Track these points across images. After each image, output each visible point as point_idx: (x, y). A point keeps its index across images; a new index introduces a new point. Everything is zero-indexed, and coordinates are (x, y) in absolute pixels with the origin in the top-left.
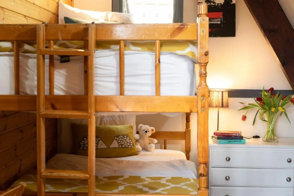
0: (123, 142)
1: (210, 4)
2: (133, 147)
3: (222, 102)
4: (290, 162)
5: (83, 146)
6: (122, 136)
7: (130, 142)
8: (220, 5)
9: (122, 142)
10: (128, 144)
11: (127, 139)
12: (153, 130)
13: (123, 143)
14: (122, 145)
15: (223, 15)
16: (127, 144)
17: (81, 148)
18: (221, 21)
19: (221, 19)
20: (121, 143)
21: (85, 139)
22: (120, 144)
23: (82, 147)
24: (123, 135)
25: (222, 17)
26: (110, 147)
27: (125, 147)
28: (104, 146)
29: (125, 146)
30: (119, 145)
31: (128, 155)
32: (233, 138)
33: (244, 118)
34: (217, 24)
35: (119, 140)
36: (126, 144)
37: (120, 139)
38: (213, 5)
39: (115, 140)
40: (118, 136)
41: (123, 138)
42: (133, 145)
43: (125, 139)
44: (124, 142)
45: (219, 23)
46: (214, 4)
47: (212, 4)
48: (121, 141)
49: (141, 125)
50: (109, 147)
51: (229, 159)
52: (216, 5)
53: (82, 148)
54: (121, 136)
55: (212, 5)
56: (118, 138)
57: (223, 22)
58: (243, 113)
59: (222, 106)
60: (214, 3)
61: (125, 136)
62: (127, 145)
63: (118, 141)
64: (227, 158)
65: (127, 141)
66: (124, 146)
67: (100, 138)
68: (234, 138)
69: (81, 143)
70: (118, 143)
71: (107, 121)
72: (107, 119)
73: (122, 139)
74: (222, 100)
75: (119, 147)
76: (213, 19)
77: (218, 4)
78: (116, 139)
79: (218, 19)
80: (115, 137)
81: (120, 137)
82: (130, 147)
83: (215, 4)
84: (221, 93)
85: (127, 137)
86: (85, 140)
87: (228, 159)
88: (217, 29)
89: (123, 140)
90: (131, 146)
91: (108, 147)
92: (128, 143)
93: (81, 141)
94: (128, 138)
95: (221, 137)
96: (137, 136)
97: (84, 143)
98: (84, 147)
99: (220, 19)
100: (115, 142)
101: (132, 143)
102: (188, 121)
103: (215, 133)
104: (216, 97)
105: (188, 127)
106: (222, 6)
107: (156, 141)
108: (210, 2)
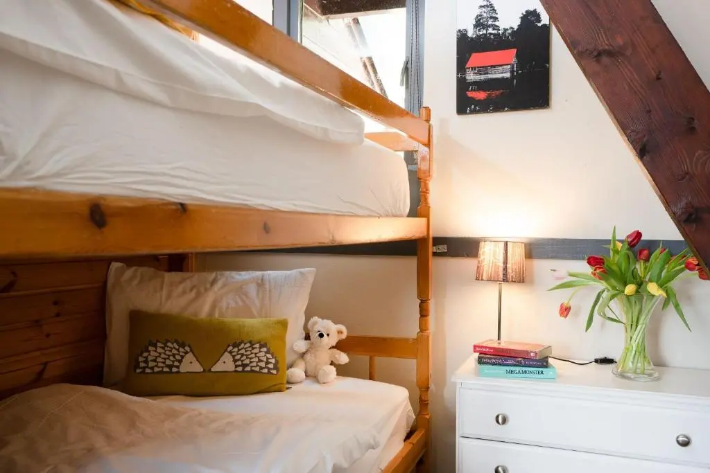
0: (247, 358)
1: (485, 32)
2: (274, 372)
3: (505, 269)
4: (685, 444)
5: (142, 365)
6: (248, 345)
7: (268, 359)
8: (510, 31)
9: (245, 357)
10: (262, 364)
11: (260, 352)
12: (340, 332)
13: (247, 361)
14: (244, 366)
15: (518, 56)
16: (259, 364)
17: (138, 371)
18: (512, 72)
19: (513, 66)
20: (242, 361)
21: (150, 348)
22: (239, 363)
23: (141, 368)
24: (250, 342)
25: (514, 61)
26: (213, 370)
27: (252, 371)
28: (197, 367)
29: (253, 368)
30: (237, 366)
31: (256, 391)
32: (521, 363)
33: (565, 311)
34: (503, 78)
35: (238, 354)
36: (254, 364)
37: (243, 351)
38: (494, 35)
39: (226, 353)
40: (236, 345)
41: (250, 349)
42: (276, 367)
43: (254, 351)
44: (251, 358)
45: (508, 75)
46: (495, 32)
47: (490, 30)
48: (242, 355)
50: (210, 370)
51: (505, 421)
52: (501, 32)
53: (141, 370)
54: (245, 344)
55: (490, 34)
56: (236, 349)
57: (517, 73)
59: (505, 279)
60: (495, 27)
61: (257, 346)
62: (257, 365)
63: (234, 356)
64: (497, 417)
65: (258, 357)
66: (248, 369)
67: (190, 347)
68: (523, 362)
69: (141, 359)
70: (235, 361)
71: (227, 308)
72: (228, 304)
73: (246, 351)
74: (505, 262)
75: (236, 371)
76: (492, 67)
77: (505, 30)
78: (231, 352)
79: (505, 67)
80: (229, 346)
81: (242, 346)
82: (265, 371)
83: (499, 30)
84: (502, 245)
85: (260, 348)
86: (149, 351)
87: (502, 420)
88: (502, 91)
89: (249, 353)
90: (269, 369)
91: (207, 371)
92: (260, 361)
93: (142, 353)
94: (265, 349)
95: (490, 359)
96: (301, 345)
97: (147, 358)
98: (144, 368)
99: (509, 66)
100: (227, 358)
101: (273, 361)
102: (424, 313)
103: (476, 348)
104: (490, 255)
105: (423, 328)
106: (514, 33)
107: (343, 358)
108: (486, 27)
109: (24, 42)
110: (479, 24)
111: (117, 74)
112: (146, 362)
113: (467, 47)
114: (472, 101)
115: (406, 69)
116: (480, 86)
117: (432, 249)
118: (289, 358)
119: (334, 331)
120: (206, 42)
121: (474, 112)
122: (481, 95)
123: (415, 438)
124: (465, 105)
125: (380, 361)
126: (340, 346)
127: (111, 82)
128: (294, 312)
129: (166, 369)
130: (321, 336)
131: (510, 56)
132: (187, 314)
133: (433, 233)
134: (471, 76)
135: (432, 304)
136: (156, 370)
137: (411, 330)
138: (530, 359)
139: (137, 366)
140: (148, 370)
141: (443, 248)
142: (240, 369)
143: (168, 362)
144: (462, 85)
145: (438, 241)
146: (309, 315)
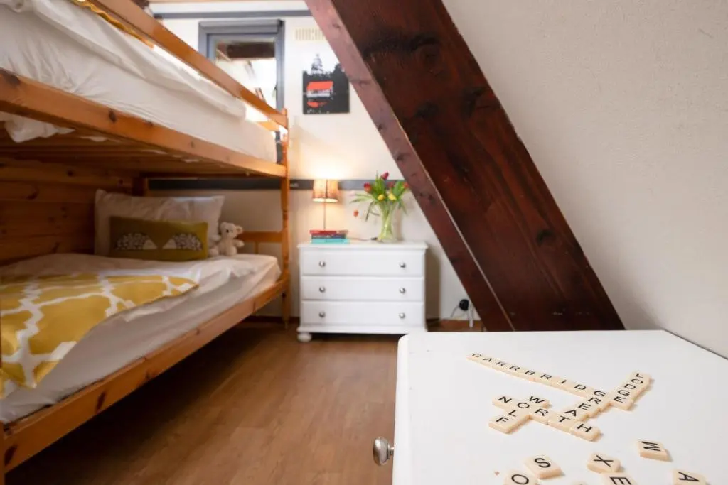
0: (184, 242)
2: (200, 250)
3: (327, 192)
6: (185, 235)
7: (196, 243)
8: (329, 73)
10: (193, 245)
11: (192, 238)
12: (239, 230)
13: (184, 244)
14: (182, 246)
15: (333, 86)
17: (118, 249)
18: (331, 94)
19: (331, 90)
20: (181, 243)
21: (124, 236)
22: (179, 244)
24: (186, 233)
25: (332, 88)
26: (163, 248)
27: (187, 249)
28: (154, 247)
29: (187, 247)
30: (177, 246)
33: (356, 214)
34: (326, 96)
35: (179, 239)
36: (188, 245)
39: (172, 239)
40: (177, 235)
41: (186, 237)
42: (201, 247)
43: (188, 238)
44: (186, 242)
45: (328, 95)
48: (181, 240)
49: (224, 223)
50: (161, 248)
51: (324, 265)
54: (183, 234)
56: (177, 237)
57: (333, 94)
58: (356, 206)
59: (327, 197)
61: (190, 235)
62: (190, 246)
63: (176, 241)
64: (321, 263)
65: (191, 241)
66: (184, 247)
67: (149, 235)
69: (118, 242)
70: (177, 243)
74: (327, 189)
75: (177, 249)
76: (321, 90)
78: (174, 238)
79: (327, 91)
80: (173, 235)
81: (181, 235)
84: (325, 182)
85: (192, 236)
86: (123, 238)
88: (325, 103)
89: (185, 239)
90: (197, 248)
92: (192, 243)
93: (119, 239)
94: (195, 237)
95: (318, 236)
96: (217, 237)
97: (122, 241)
99: (329, 91)
100: (172, 241)
101: (199, 244)
102: (285, 217)
103: (311, 232)
104: (319, 187)
105: (285, 226)
106: (331, 74)
107: (241, 244)
108: (317, 69)
109: (82, 37)
110: (314, 68)
111: (120, 59)
112: (122, 243)
113: (308, 80)
114: (310, 107)
115: (276, 88)
116: (315, 100)
117: (288, 185)
118: (209, 244)
119: (235, 229)
120: (157, 50)
121: (311, 113)
122: (315, 105)
123: (281, 282)
124: (307, 109)
125: (262, 245)
126: (239, 237)
127: (116, 61)
128: (212, 218)
129: (134, 248)
130: (228, 231)
131: (330, 85)
132: (147, 218)
133: (290, 176)
134: (310, 94)
135: (290, 214)
136: (129, 248)
137: (278, 228)
138: (337, 235)
139: (116, 246)
140: (123, 248)
141: (296, 185)
142: (180, 248)
143: (136, 244)
144: (305, 99)
145: (293, 181)
146: (221, 220)
